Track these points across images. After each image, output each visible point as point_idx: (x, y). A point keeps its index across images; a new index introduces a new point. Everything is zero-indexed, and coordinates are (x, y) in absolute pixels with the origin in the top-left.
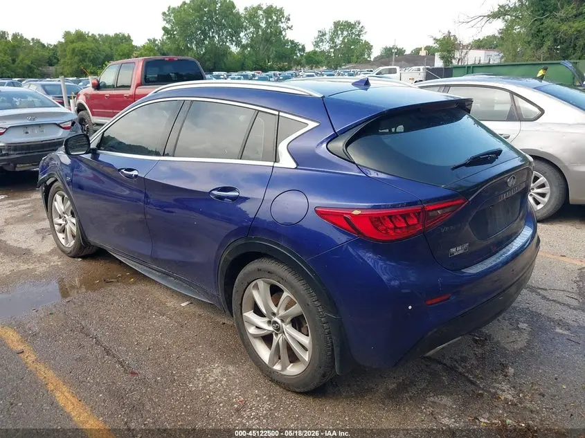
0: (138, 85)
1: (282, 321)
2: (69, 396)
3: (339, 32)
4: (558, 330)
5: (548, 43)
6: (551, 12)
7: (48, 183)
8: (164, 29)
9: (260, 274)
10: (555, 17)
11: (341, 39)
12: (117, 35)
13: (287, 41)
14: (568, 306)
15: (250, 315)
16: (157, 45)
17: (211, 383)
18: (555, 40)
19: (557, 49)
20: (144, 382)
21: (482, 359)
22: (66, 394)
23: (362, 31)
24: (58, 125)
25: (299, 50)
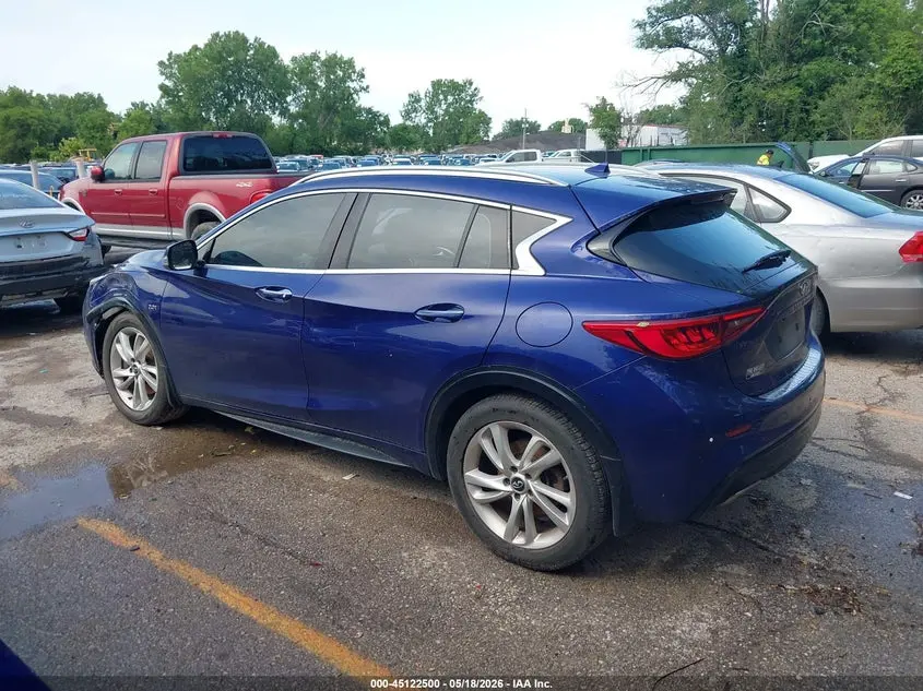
0: (173, 175)
1: (528, 476)
2: (238, 596)
3: (441, 97)
4: (851, 484)
5: (750, 118)
6: (752, 74)
7: (106, 316)
8: (162, 87)
9: (495, 415)
10: (758, 80)
11: (444, 107)
12: (78, 95)
13: (360, 110)
14: (855, 456)
15: (474, 475)
16: (148, 112)
17: (429, 569)
18: (760, 114)
19: (763, 126)
20: (333, 572)
21: (767, 521)
22: (231, 593)
23: (475, 95)
24: (67, 235)
25: (381, 124)
